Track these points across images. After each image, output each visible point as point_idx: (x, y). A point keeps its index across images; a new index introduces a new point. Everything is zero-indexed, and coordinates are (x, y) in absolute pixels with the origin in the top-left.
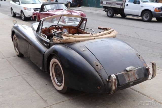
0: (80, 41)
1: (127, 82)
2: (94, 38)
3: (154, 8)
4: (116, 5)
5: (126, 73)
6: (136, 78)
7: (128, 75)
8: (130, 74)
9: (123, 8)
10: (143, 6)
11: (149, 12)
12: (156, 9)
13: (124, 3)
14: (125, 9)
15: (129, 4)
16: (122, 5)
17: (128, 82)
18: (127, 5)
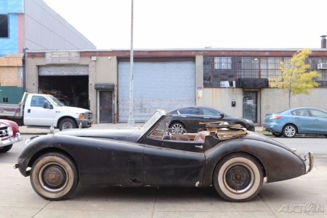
3: (77, 113)
4: (5, 112)
9: (21, 115)
10: (59, 112)
11: (71, 120)
12: (81, 114)
13: (22, 107)
14: (25, 118)
15: (33, 109)
16: (18, 110)
18: (29, 111)
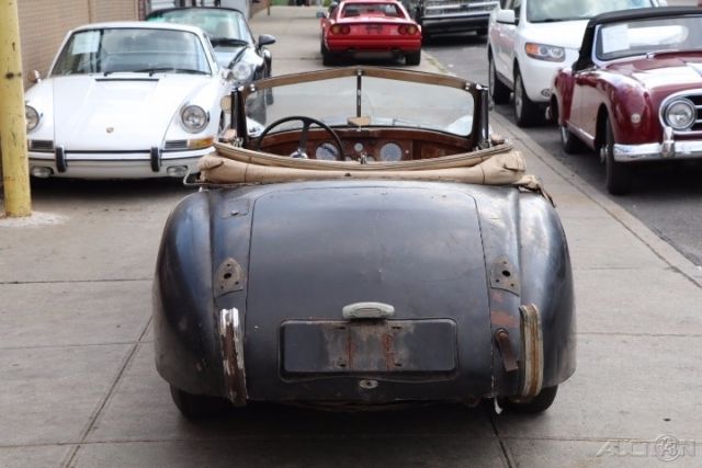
0: (262, 181)
1: (331, 368)
2: (348, 175)
5: (342, 328)
6: (396, 362)
7: (350, 339)
8: (365, 339)
17: (339, 368)
